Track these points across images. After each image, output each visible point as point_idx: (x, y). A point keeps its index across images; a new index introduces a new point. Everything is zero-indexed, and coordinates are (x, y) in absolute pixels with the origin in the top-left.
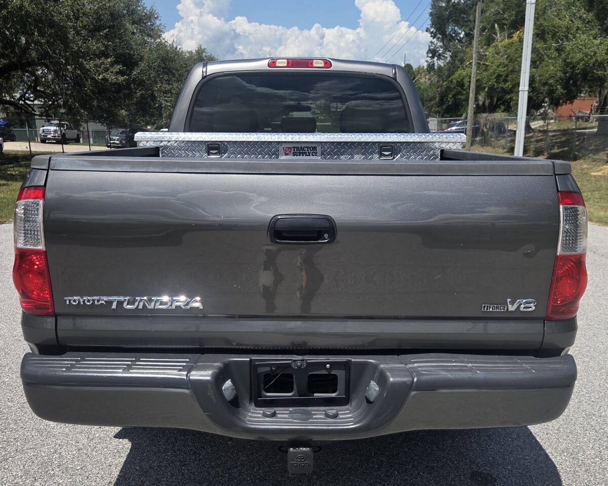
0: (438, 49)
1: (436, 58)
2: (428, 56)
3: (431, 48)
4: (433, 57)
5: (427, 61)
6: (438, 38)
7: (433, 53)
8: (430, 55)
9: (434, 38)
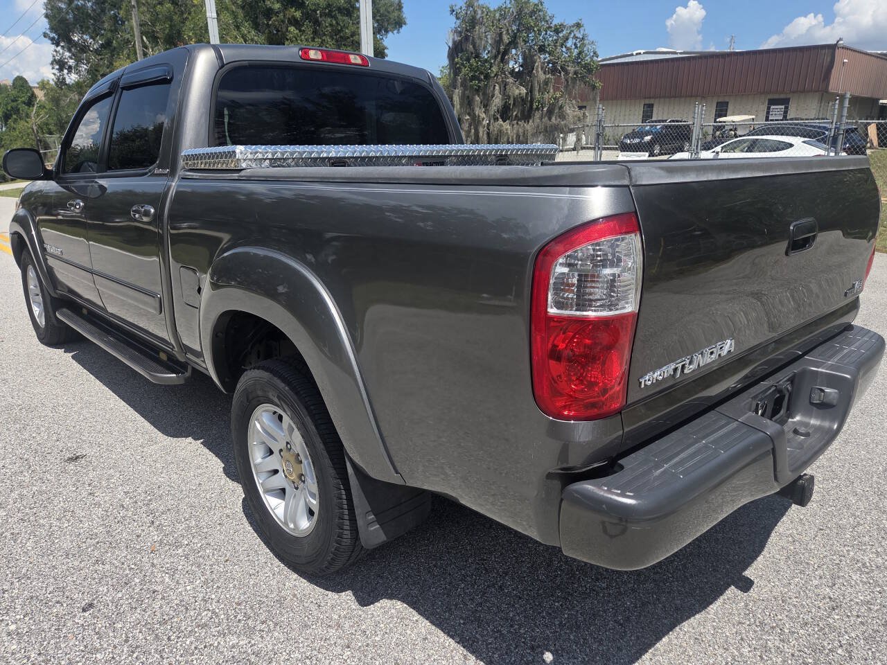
0: (66, 60)
1: (66, 71)
2: (53, 68)
3: (57, 58)
4: (61, 70)
5: (54, 74)
6: (62, 47)
7: (61, 64)
8: (57, 67)
9: (57, 46)
